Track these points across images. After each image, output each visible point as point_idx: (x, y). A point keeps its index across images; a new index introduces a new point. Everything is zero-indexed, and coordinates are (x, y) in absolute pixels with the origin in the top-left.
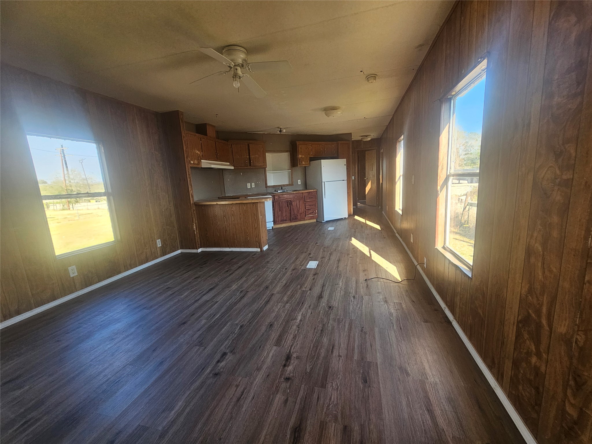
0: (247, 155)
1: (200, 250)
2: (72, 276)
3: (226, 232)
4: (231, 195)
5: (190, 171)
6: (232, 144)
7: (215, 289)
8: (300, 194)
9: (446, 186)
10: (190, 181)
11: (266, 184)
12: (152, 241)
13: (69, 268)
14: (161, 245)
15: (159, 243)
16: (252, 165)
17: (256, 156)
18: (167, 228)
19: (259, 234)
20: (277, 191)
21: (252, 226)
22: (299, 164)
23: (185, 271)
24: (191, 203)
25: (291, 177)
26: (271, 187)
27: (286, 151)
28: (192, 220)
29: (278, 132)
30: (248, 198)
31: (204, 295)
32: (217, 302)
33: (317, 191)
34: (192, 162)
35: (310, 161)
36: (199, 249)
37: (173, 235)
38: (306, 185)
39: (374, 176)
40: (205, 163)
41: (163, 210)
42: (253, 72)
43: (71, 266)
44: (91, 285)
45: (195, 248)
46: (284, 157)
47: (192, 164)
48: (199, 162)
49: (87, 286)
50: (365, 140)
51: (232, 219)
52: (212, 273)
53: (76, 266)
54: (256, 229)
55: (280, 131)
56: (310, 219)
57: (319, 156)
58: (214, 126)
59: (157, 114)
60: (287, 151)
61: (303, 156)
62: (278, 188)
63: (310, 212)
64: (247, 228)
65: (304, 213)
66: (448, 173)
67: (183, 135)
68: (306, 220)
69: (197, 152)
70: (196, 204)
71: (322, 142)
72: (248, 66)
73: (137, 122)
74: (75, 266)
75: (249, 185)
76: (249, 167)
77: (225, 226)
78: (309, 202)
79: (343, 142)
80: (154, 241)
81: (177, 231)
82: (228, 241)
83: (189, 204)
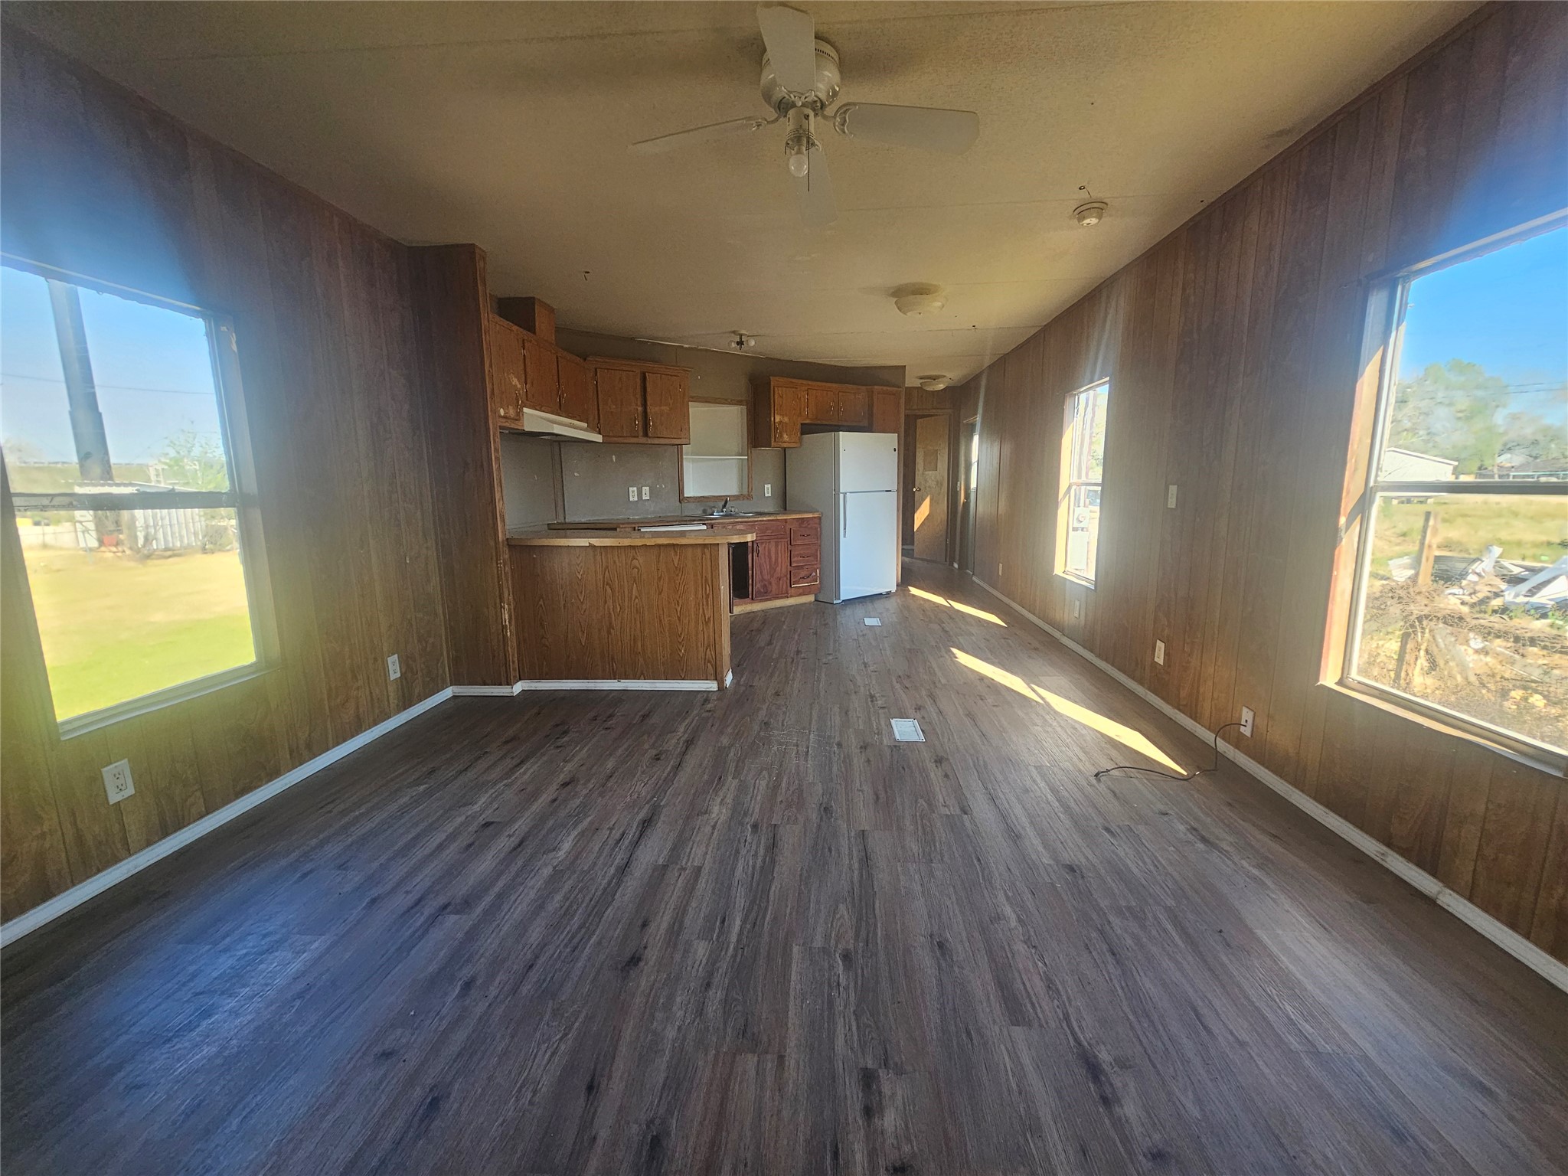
0: (637, 405)
1: (518, 688)
2: (114, 798)
3: (609, 633)
4: (583, 520)
5: (498, 440)
6: (596, 369)
7: (659, 824)
8: (779, 523)
9: (1360, 516)
10: (499, 469)
11: (681, 491)
12: (375, 660)
13: (105, 769)
14: (398, 675)
15: (394, 668)
16: (650, 435)
17: (663, 408)
18: (416, 618)
19: (717, 639)
20: (709, 511)
21: (697, 615)
22: (773, 440)
23: (509, 763)
24: (500, 540)
25: (749, 476)
26: (693, 500)
27: (738, 401)
28: (497, 593)
29: (734, 345)
30: (643, 530)
31: (636, 844)
32: (698, 870)
33: (820, 518)
34: (502, 412)
35: (802, 434)
36: (515, 683)
37: (431, 640)
38: (784, 501)
39: (942, 485)
40: (534, 420)
41: (407, 559)
42: (851, 133)
43: (111, 763)
44: (180, 825)
45: (503, 679)
46: (731, 418)
47: (500, 417)
48: (518, 414)
49: (165, 832)
50: (930, 389)
51: (630, 591)
52: (610, 764)
53: (129, 761)
54: (706, 623)
55: (738, 343)
56: (800, 595)
57: (825, 423)
58: (552, 310)
59: (394, 248)
60: (739, 403)
61: (786, 419)
62: (712, 504)
63: (803, 573)
64: (679, 620)
65: (786, 576)
66: (1372, 484)
67: (484, 323)
68: (791, 596)
69: (515, 381)
70: (513, 543)
71: (834, 385)
72: (845, 112)
73: (341, 264)
74: (126, 760)
75: (633, 492)
76: (643, 440)
77: (606, 612)
78: (801, 547)
79: (885, 388)
80: (380, 661)
81: (443, 628)
82: (613, 659)
83: (492, 543)
